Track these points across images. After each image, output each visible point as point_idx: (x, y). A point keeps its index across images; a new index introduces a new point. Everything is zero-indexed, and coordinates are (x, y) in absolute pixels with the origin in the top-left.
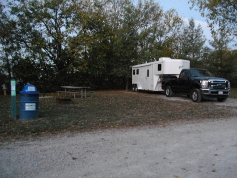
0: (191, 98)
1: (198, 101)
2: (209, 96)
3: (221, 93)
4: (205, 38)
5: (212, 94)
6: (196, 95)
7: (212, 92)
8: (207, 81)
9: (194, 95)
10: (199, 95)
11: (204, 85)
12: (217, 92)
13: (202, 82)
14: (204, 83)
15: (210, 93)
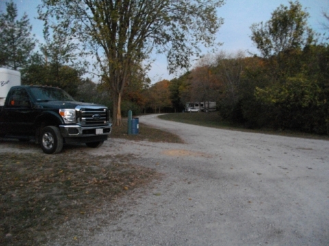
0: (40, 146)
1: (57, 150)
2: (79, 139)
3: (99, 131)
4: (35, 38)
5: (85, 135)
6: (51, 139)
7: (84, 132)
8: (74, 110)
9: (47, 140)
10: (58, 138)
11: (66, 117)
12: (93, 131)
13: (63, 113)
14: (68, 114)
15: (81, 132)
